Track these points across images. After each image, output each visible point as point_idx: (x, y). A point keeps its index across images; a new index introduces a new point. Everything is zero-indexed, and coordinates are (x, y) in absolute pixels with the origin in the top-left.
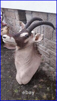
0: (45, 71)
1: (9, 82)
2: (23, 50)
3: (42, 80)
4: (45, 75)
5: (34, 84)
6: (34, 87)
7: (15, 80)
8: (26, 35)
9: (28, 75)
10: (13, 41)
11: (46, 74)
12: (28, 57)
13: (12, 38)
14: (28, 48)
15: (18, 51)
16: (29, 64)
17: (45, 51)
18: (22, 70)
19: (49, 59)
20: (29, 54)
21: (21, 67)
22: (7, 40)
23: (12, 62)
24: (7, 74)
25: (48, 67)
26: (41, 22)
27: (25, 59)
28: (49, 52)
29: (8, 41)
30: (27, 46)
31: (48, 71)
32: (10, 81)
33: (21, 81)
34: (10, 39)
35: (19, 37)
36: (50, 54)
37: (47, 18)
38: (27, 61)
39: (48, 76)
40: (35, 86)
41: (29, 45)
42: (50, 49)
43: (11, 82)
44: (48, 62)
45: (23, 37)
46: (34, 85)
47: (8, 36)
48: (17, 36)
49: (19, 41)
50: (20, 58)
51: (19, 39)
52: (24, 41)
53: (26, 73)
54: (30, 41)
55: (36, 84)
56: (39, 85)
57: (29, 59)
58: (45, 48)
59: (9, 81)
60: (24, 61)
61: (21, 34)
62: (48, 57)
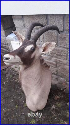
0: (56, 85)
1: (18, 114)
2: (31, 68)
3: (58, 97)
4: (59, 90)
5: (50, 104)
6: (52, 109)
7: (25, 109)
8: (32, 48)
9: (43, 98)
10: (18, 61)
11: (58, 88)
12: (38, 75)
13: (17, 57)
14: (36, 63)
15: (24, 71)
16: (40, 83)
17: (50, 61)
18: (34, 93)
19: (56, 69)
20: (38, 70)
21: (31, 90)
22: (11, 62)
23: (10, 86)
24: (11, 104)
25: (57, 79)
26: (46, 28)
27: (35, 78)
28: (55, 61)
29: (13, 62)
30: (35, 61)
31: (59, 83)
32: (20, 111)
33: (35, 107)
34: (15, 58)
35: (24, 53)
36: (56, 64)
37: (46, 21)
38: (38, 80)
39: (62, 89)
40: (53, 107)
41: (37, 60)
42: (55, 57)
43: (21, 113)
44: (55, 73)
45: (29, 51)
46: (51, 106)
47: (11, 56)
48: (21, 52)
49: (25, 58)
50: (28, 79)
51: (24, 55)
52: (31, 57)
53: (40, 96)
54: (36, 54)
55: (52, 104)
56: (57, 103)
57: (40, 77)
58: (49, 57)
59: (18, 112)
60: (35, 81)
61: (25, 49)
62: (55, 67)
